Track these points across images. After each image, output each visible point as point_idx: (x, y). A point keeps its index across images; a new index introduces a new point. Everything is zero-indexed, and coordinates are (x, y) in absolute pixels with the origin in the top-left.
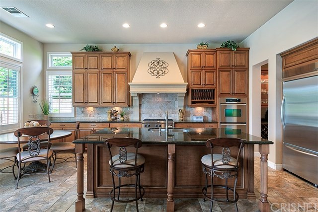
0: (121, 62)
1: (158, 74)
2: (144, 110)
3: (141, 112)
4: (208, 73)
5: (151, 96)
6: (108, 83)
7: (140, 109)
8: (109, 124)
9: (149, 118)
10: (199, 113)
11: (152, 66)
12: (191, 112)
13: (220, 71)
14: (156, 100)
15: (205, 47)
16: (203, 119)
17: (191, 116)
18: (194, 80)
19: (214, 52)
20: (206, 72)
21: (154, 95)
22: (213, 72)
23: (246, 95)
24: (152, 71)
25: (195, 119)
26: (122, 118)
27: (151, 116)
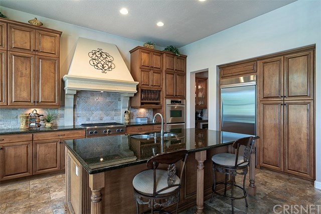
0: (47, 44)
1: (104, 68)
2: (80, 112)
3: (76, 116)
4: (156, 74)
5: (89, 95)
6: (24, 72)
7: (74, 111)
8: (31, 135)
9: (87, 123)
10: (142, 114)
11: (94, 57)
12: (135, 114)
13: (167, 73)
14: (95, 99)
15: (152, 47)
16: (147, 121)
17: (134, 118)
18: (144, 79)
19: (160, 54)
20: (154, 72)
21: (93, 93)
22: (160, 73)
23: (184, 98)
24: (96, 64)
25: (139, 121)
26: (48, 125)
27: (89, 119)
